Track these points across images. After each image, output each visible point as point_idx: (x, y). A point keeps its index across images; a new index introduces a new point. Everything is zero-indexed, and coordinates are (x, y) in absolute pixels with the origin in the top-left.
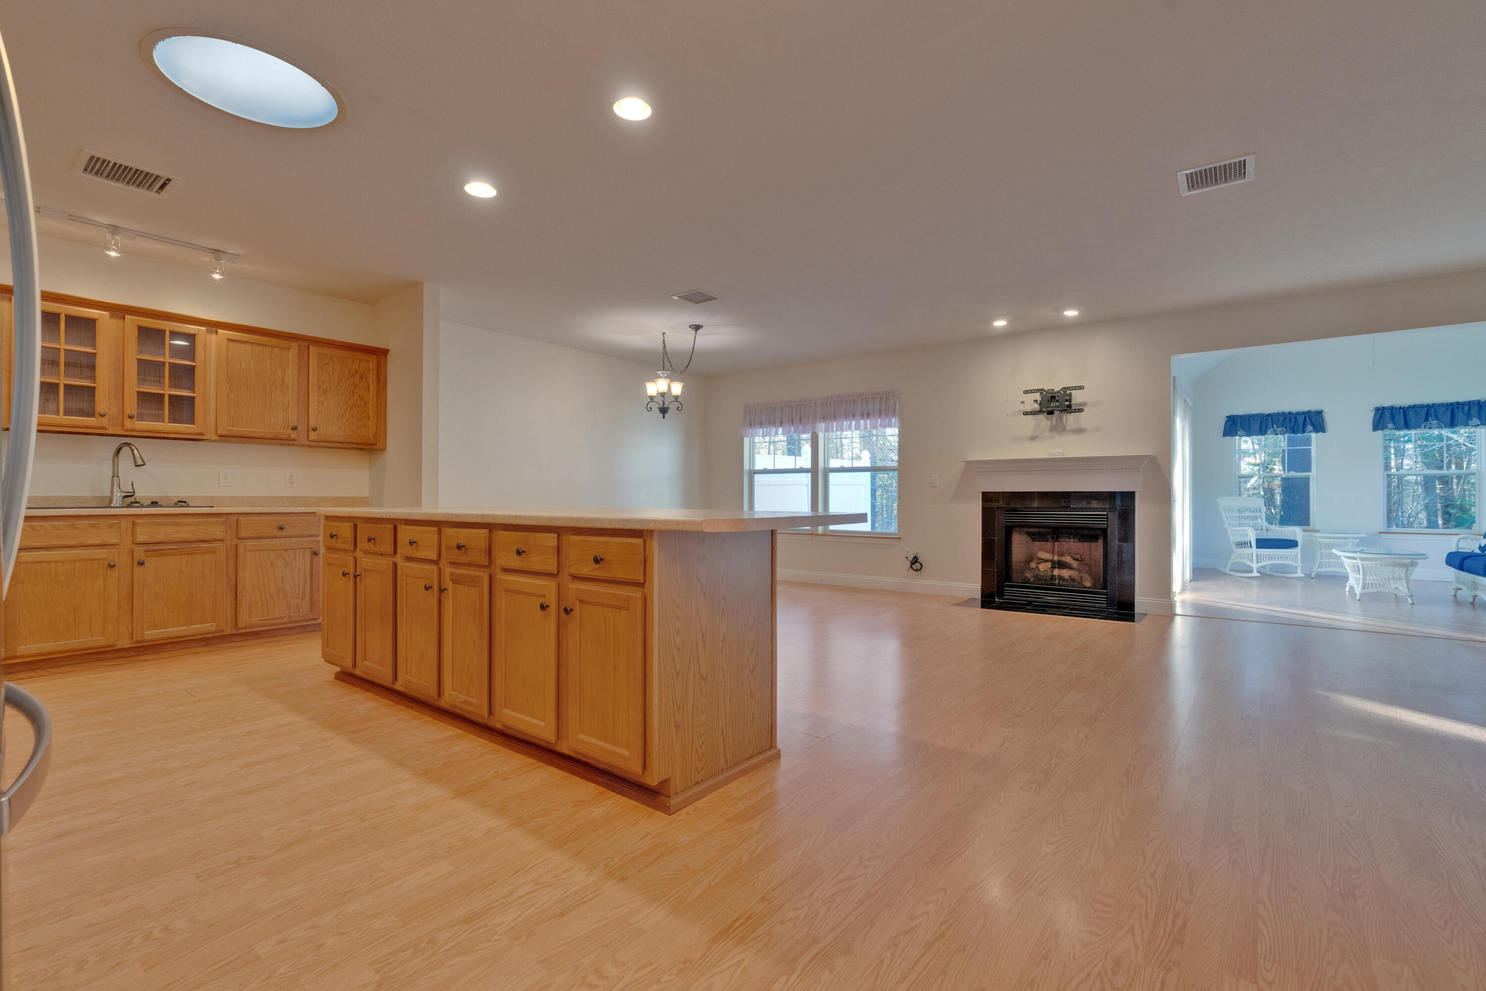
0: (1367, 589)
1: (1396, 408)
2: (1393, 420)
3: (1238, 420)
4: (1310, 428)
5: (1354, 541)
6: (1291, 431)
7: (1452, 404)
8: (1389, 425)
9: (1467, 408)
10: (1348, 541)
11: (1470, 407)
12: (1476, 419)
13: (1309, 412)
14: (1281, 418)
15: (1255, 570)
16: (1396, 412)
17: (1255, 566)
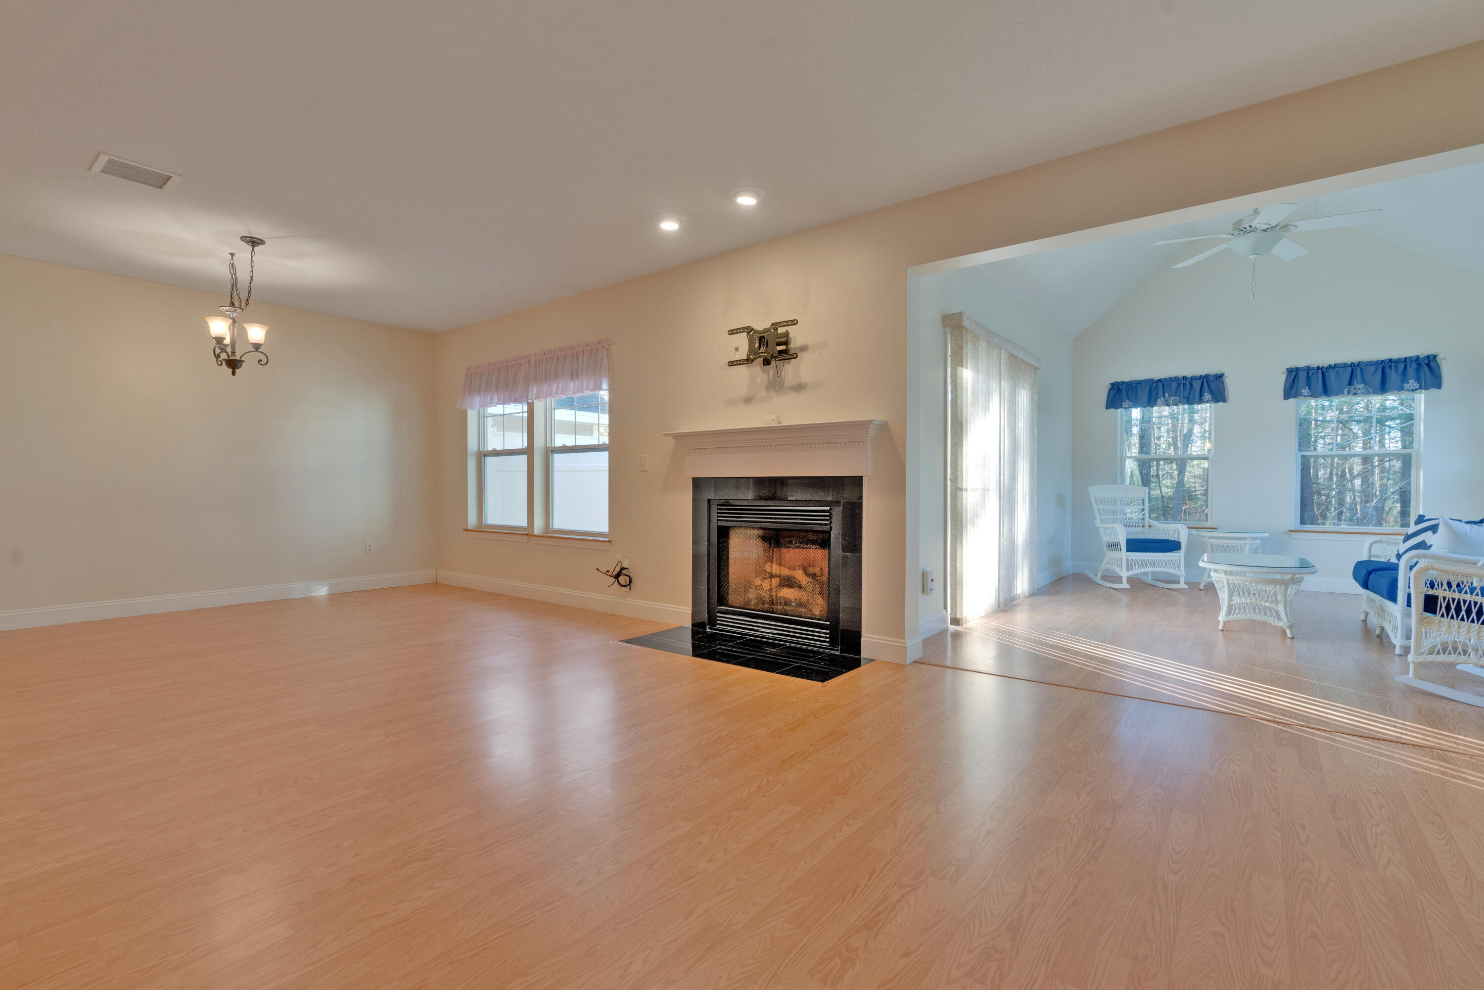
0: (1234, 614)
1: (1313, 369)
2: (1309, 385)
3: (1123, 387)
4: (1207, 396)
5: (1253, 542)
6: (1185, 400)
7: (1382, 361)
8: (1303, 391)
9: (1402, 366)
10: (1245, 542)
11: (1406, 366)
12: (1413, 381)
13: (1207, 376)
14: (1174, 385)
15: (1124, 580)
16: (1313, 373)
17: (1124, 574)
